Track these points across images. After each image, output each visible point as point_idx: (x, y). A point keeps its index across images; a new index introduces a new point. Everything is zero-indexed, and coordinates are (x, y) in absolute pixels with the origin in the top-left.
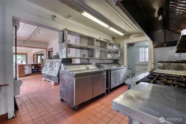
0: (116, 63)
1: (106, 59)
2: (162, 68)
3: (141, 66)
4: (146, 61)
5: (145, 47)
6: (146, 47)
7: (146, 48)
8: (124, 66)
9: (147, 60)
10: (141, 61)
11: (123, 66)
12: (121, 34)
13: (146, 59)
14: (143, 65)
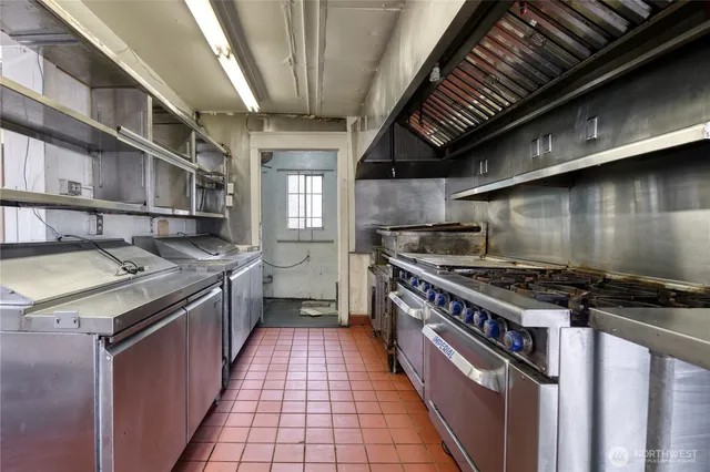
0: (212, 235)
1: (187, 213)
2: (416, 248)
3: (294, 245)
4: (309, 225)
5: (306, 175)
6: (312, 175)
7: (309, 178)
8: (250, 250)
9: (318, 223)
10: (292, 224)
11: (245, 247)
12: (251, 103)
13: (309, 220)
14: (299, 241)
